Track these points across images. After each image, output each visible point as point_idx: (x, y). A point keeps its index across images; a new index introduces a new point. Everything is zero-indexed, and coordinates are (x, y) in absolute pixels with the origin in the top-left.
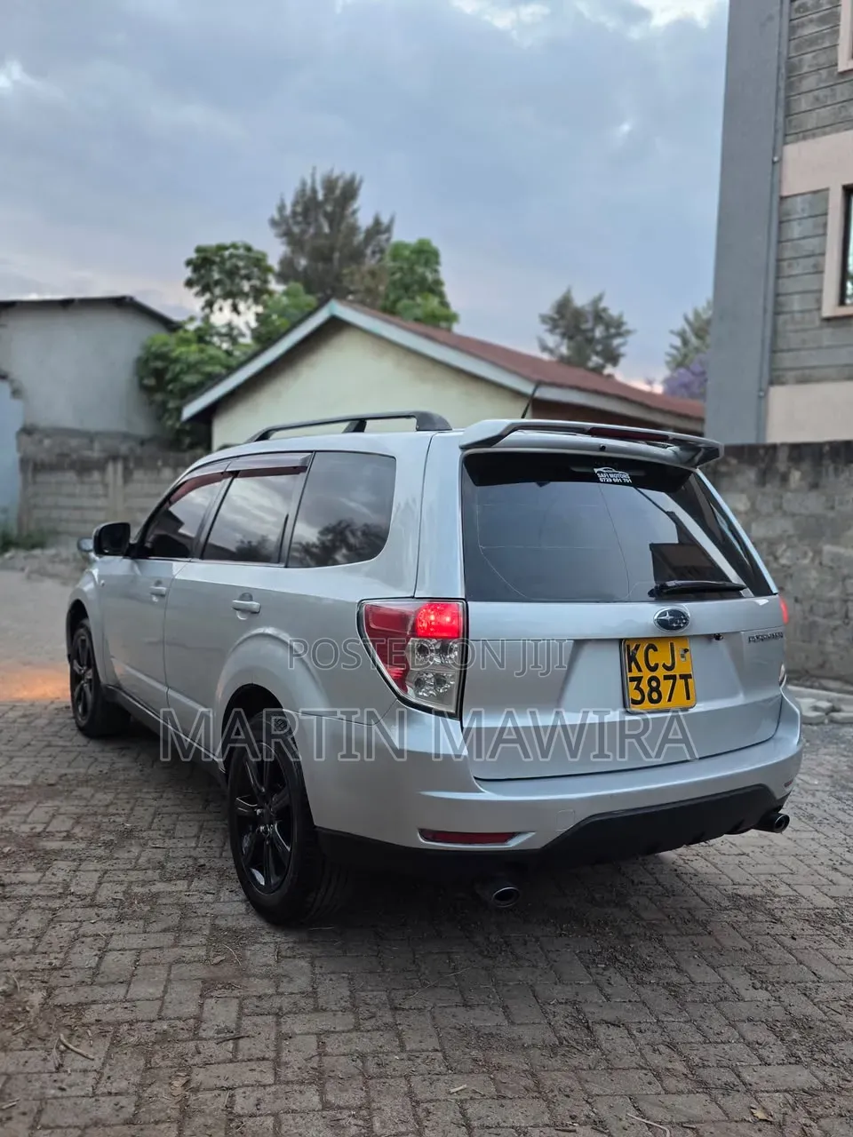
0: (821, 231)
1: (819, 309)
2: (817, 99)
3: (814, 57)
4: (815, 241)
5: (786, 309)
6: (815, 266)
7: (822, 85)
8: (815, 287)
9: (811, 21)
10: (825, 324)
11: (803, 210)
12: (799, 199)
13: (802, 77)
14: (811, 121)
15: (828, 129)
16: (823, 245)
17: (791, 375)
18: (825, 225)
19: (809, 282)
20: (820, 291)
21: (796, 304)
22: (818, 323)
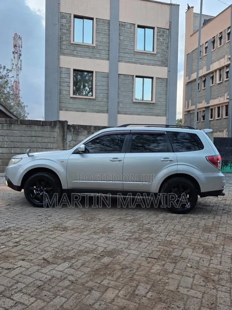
0: (69, 77)
1: (69, 95)
2: (66, 47)
3: (66, 38)
4: (68, 79)
5: (62, 93)
6: (68, 85)
7: (68, 45)
8: (69, 90)
9: (65, 29)
10: (71, 98)
11: (65, 72)
12: (64, 69)
13: (63, 41)
14: (66, 52)
15: (69, 55)
16: (70, 81)
17: (64, 108)
18: (70, 76)
19: (67, 88)
20: (70, 91)
21: (64, 92)
22: (69, 98)
